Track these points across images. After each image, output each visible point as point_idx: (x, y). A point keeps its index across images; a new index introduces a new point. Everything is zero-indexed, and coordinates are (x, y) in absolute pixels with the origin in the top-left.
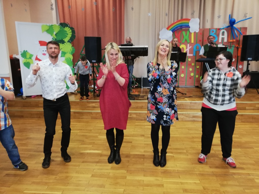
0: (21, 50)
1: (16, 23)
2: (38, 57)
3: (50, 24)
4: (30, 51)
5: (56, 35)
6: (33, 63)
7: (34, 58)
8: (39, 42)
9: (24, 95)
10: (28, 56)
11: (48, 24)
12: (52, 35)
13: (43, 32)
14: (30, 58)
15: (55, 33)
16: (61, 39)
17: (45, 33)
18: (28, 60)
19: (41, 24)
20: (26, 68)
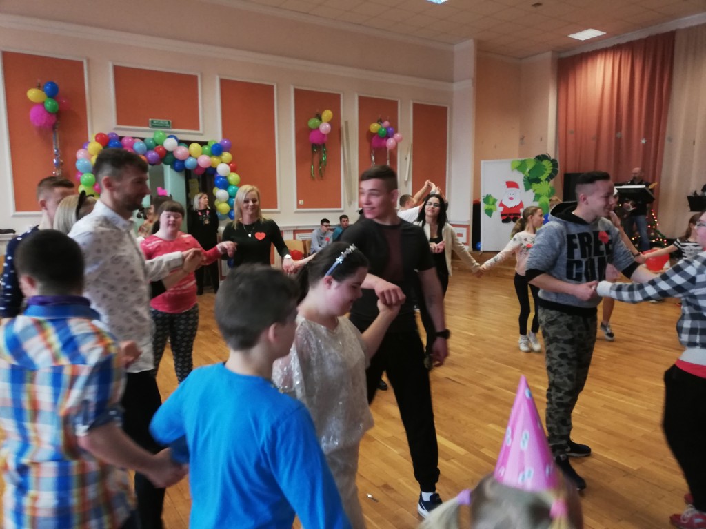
0: (483, 194)
1: (482, 162)
2: (504, 203)
3: (523, 159)
4: (494, 196)
5: (529, 172)
6: (496, 210)
7: (497, 204)
8: (505, 183)
9: (482, 250)
10: (491, 201)
11: (520, 159)
12: (523, 173)
13: (513, 170)
14: (494, 204)
15: (528, 170)
16: (535, 177)
17: (516, 171)
18: (491, 207)
19: (511, 160)
20: (487, 216)
